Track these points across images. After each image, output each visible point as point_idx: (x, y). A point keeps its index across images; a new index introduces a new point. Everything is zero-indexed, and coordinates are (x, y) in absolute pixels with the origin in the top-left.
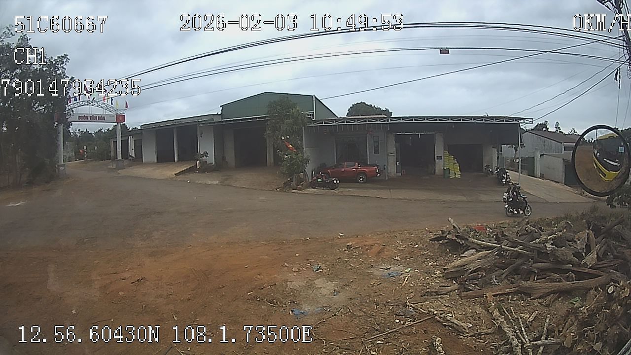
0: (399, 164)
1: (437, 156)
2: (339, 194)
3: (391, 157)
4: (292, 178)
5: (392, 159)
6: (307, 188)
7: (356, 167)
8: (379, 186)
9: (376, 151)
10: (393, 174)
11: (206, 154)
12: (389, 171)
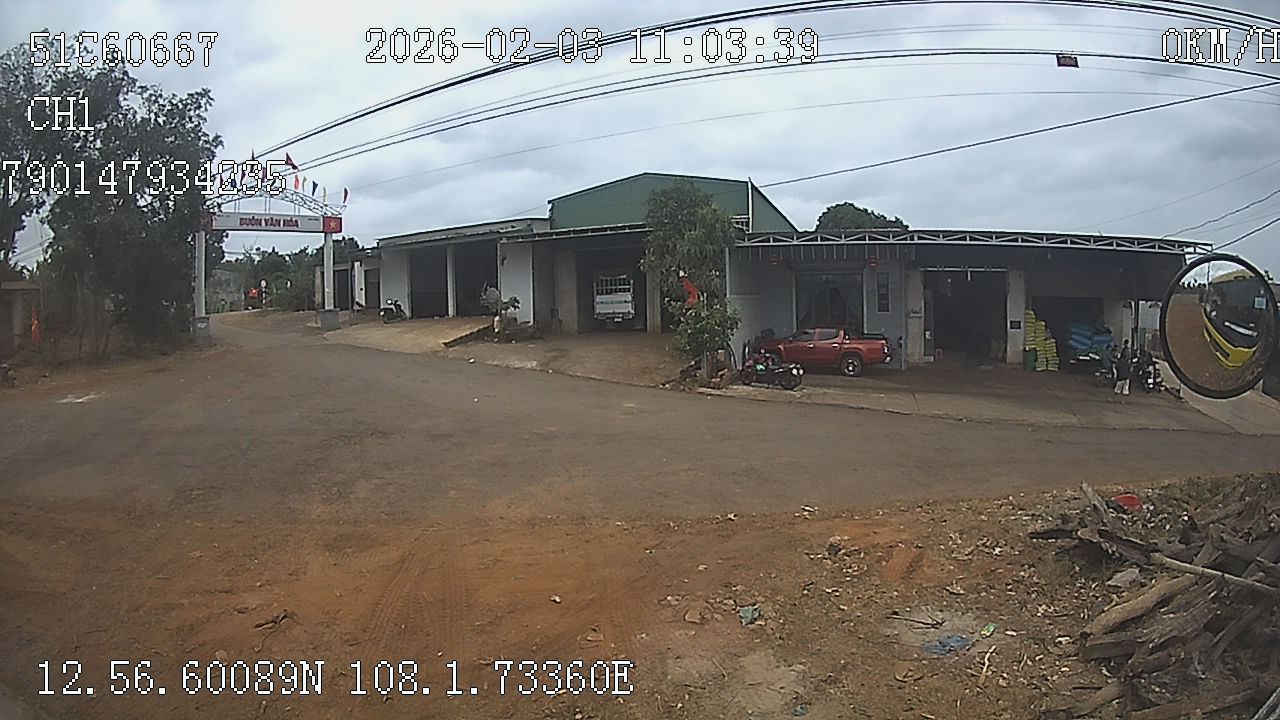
0: (930, 335)
1: (1011, 322)
2: (804, 399)
3: (913, 320)
4: (700, 360)
5: (916, 326)
6: (732, 384)
7: (839, 341)
8: (888, 384)
9: (884, 308)
10: (916, 358)
11: (514, 302)
12: (909, 351)
